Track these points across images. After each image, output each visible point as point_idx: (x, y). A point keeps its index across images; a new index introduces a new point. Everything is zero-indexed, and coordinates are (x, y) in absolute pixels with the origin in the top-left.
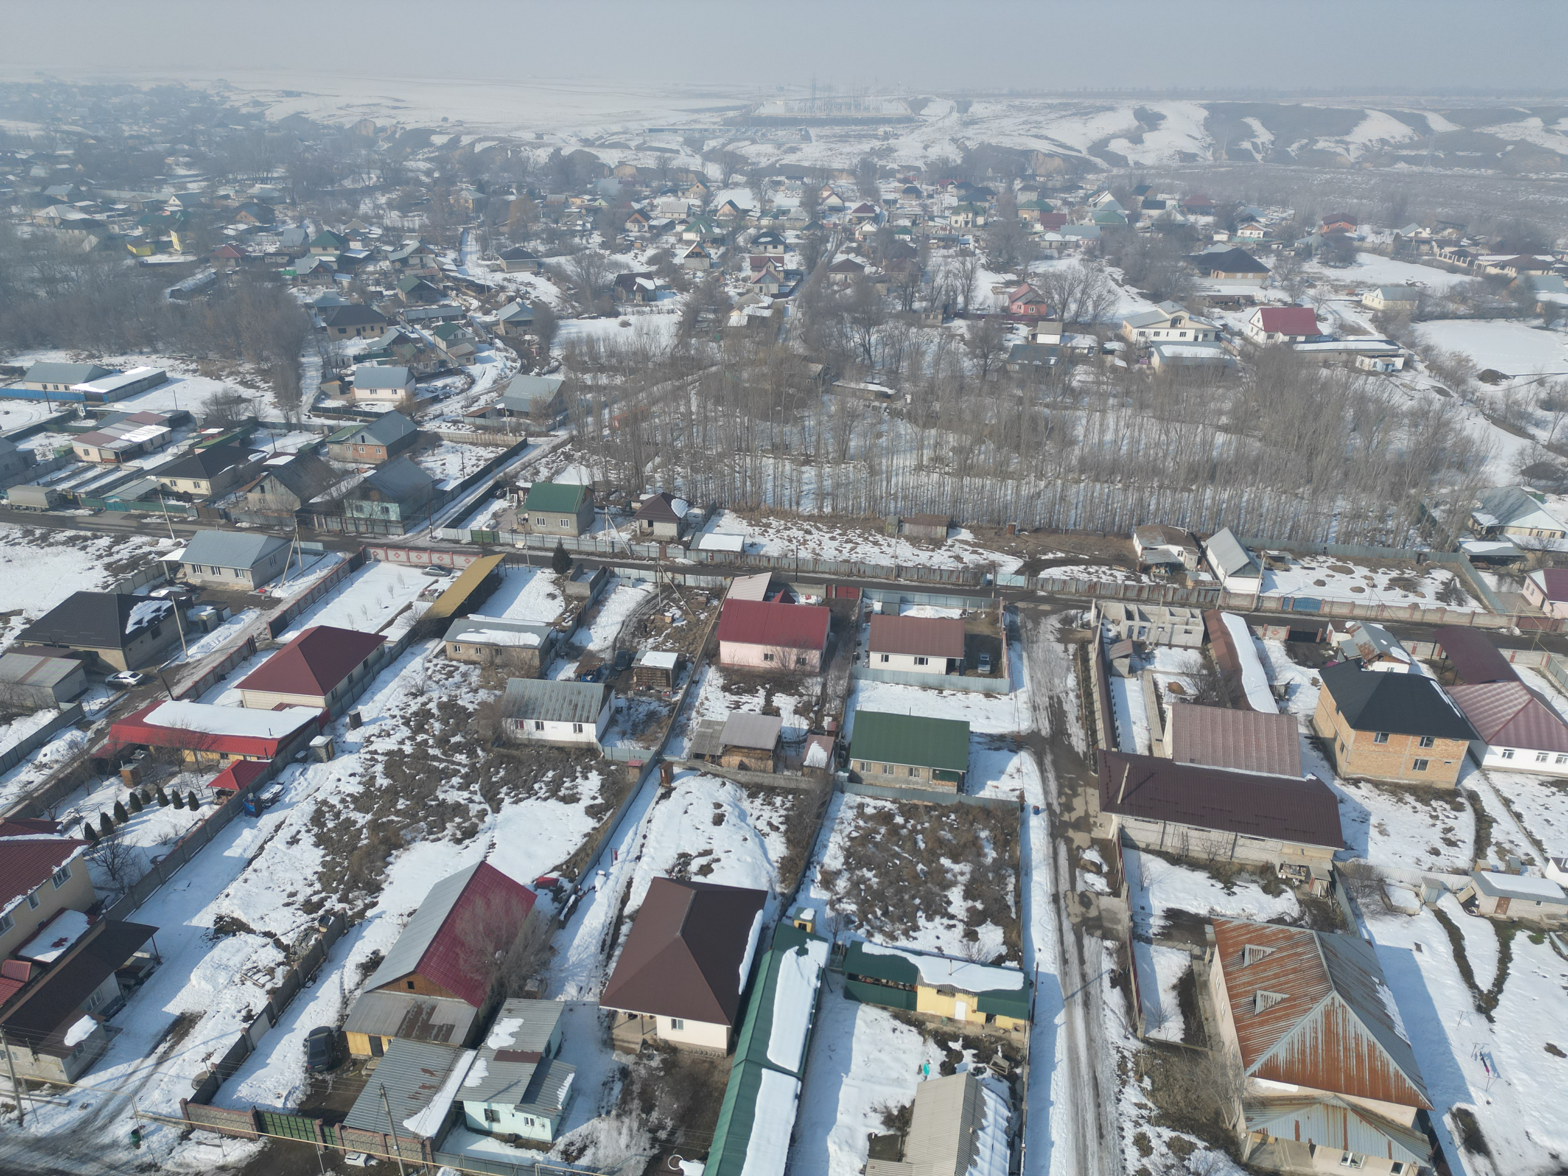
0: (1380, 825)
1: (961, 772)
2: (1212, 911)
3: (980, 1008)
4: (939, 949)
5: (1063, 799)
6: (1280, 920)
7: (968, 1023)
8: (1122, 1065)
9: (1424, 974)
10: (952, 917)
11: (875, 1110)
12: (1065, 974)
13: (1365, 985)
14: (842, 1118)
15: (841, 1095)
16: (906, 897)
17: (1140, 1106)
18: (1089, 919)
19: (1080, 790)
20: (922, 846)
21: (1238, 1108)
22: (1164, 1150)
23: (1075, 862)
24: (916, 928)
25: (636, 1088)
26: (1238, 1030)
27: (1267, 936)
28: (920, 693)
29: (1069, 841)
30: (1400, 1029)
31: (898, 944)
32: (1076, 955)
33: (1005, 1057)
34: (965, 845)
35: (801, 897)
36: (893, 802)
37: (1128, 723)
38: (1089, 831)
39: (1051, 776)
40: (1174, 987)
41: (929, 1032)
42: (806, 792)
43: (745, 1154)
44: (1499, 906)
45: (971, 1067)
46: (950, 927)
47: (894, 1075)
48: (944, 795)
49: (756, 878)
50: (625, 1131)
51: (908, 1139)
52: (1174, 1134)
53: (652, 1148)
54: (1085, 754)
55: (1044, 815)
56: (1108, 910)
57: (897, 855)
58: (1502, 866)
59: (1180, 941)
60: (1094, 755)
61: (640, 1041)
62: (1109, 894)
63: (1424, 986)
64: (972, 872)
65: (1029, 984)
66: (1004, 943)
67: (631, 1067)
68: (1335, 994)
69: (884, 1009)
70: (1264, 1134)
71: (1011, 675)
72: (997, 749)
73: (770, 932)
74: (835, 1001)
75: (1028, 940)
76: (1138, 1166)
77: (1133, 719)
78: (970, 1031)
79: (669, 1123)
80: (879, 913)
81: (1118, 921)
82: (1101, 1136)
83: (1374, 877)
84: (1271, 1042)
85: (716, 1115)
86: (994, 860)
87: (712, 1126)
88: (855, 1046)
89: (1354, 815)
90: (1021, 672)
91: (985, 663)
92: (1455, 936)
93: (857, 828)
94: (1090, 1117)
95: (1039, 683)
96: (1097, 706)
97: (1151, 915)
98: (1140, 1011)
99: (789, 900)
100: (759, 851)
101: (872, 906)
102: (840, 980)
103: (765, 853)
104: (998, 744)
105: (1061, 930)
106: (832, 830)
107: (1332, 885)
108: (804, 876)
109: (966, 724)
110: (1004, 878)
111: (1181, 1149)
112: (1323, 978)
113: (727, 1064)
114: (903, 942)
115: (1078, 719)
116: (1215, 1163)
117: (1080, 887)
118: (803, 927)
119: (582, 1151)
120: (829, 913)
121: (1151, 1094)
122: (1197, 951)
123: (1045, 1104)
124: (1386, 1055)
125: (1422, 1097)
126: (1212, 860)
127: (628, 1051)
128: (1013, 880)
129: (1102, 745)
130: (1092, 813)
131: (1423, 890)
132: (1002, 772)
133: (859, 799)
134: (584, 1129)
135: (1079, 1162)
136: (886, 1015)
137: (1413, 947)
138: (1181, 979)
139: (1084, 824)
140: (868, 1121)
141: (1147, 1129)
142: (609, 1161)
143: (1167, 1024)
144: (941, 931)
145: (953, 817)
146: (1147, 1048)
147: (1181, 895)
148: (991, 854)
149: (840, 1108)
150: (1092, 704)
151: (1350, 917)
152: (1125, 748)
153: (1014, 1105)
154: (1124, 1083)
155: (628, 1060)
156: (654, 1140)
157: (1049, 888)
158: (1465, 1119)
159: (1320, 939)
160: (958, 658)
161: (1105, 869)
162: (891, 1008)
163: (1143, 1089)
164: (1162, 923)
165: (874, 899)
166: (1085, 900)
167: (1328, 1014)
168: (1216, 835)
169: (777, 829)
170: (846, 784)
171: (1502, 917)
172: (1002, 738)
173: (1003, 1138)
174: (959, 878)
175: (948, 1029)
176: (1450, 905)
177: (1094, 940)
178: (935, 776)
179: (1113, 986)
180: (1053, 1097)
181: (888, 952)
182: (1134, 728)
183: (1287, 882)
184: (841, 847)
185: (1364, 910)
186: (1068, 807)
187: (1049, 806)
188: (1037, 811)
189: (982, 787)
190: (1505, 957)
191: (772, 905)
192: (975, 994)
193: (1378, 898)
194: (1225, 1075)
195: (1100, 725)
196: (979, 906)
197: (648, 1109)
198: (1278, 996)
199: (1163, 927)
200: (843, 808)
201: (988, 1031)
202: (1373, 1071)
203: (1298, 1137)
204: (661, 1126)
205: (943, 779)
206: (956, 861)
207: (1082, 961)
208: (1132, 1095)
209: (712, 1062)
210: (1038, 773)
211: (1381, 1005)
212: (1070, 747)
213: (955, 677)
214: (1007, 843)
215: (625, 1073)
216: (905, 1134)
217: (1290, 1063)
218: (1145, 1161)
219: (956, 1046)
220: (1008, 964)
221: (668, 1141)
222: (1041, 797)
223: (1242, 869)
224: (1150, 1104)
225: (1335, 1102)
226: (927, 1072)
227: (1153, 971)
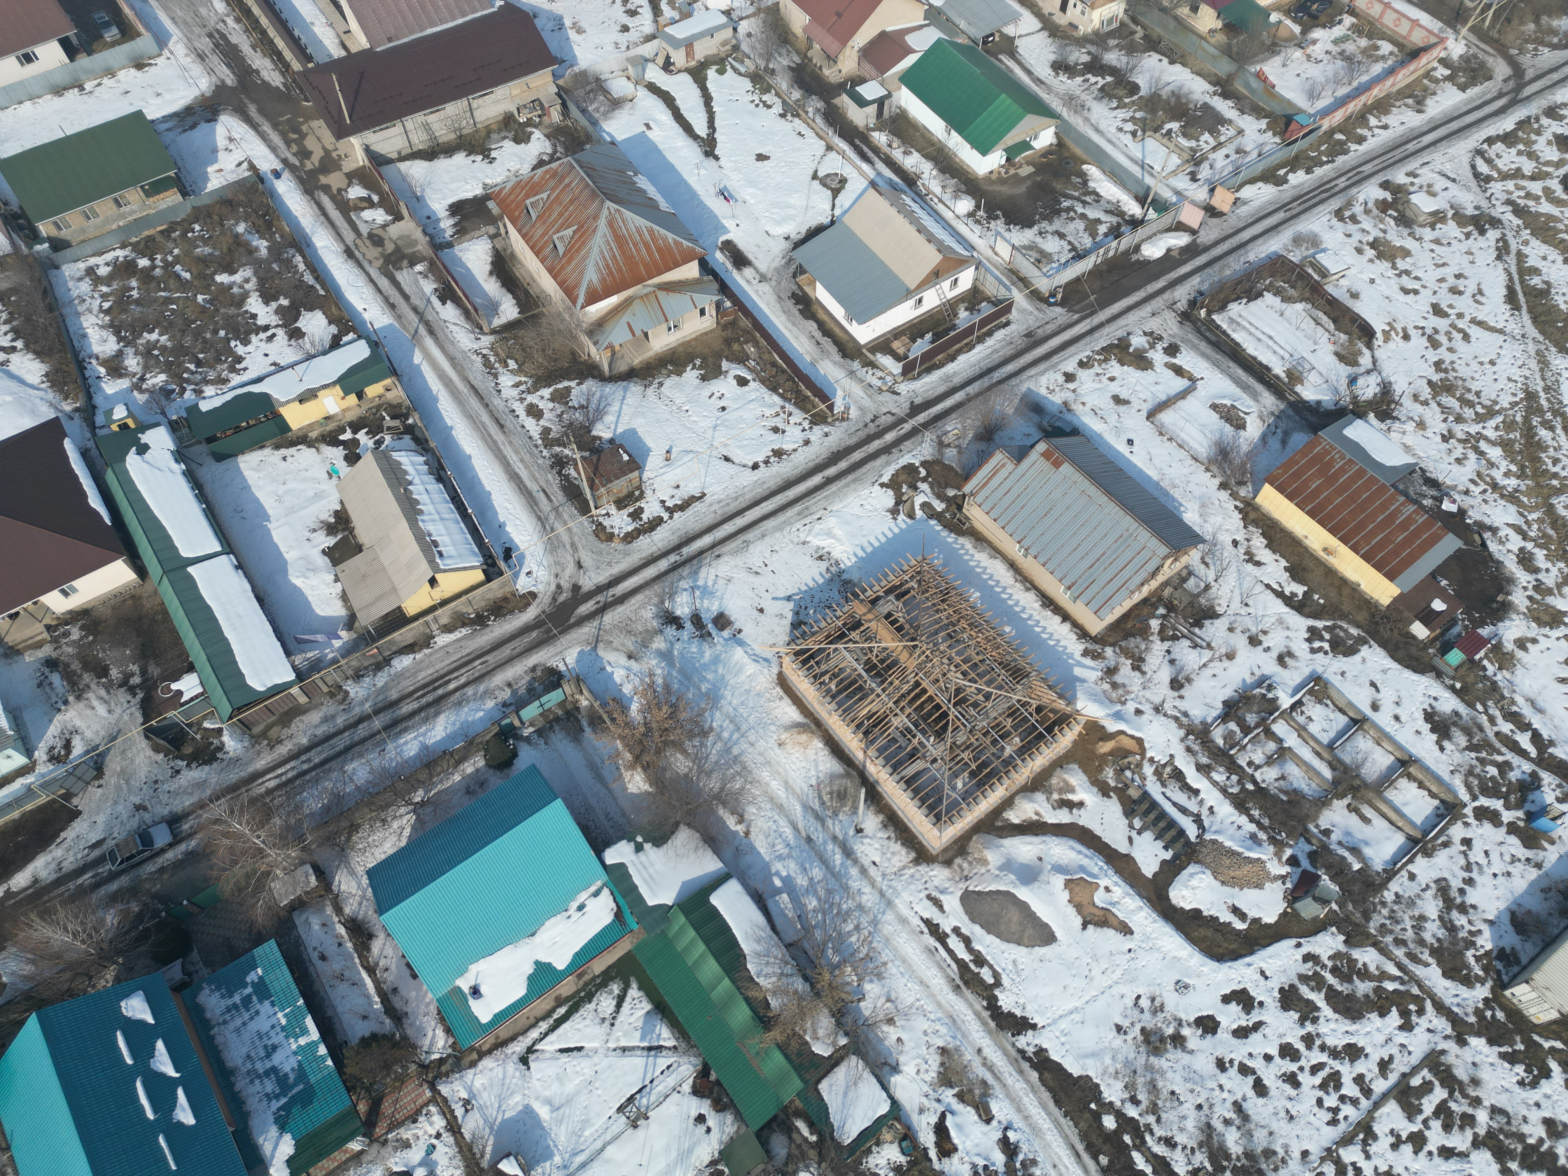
0: (574, 24)
1: (171, 173)
2: (485, 187)
3: (347, 393)
4: (274, 364)
5: (295, 148)
6: (541, 163)
7: (344, 411)
8: (487, 364)
9: (661, 147)
10: (266, 328)
11: (314, 531)
12: (399, 317)
13: (625, 183)
14: (289, 556)
15: (276, 539)
16: (208, 336)
17: (517, 385)
18: (390, 255)
19: (304, 128)
20: (187, 276)
21: (585, 339)
22: (551, 405)
23: (346, 207)
24: (240, 359)
25: (76, 666)
26: (555, 278)
27: (538, 184)
28: (56, 103)
29: (326, 189)
30: (664, 205)
31: (233, 383)
32: (398, 295)
33: (393, 417)
34: (229, 249)
35: (98, 400)
36: (123, 247)
37: (307, 27)
38: (339, 168)
39: (266, 127)
40: (491, 273)
41: (317, 440)
42: (14, 291)
43: (226, 639)
44: (687, 55)
45: (371, 444)
46: (271, 338)
47: (311, 493)
48: (172, 209)
49: (33, 412)
50: (95, 703)
51: (356, 532)
52: (551, 389)
53: (134, 695)
54: (285, 85)
55: (286, 175)
56: (401, 237)
57: (168, 301)
58: (676, 15)
59: (474, 230)
60: (294, 81)
61: (44, 629)
62: (393, 222)
63: (664, 158)
64: (255, 273)
65: (374, 345)
66: (330, 323)
67: (54, 655)
68: (608, 203)
69: (262, 447)
70: (611, 347)
71: (148, 28)
72: (193, 127)
73: (94, 452)
74: (211, 471)
75: (349, 307)
76: (539, 429)
77: (308, 20)
78: (351, 416)
79: (134, 668)
80: (192, 367)
81: (415, 243)
82: (502, 426)
83: (591, 79)
84: (582, 273)
85: (174, 632)
86: (269, 248)
87: (177, 640)
88: (258, 494)
89: (551, 25)
90: (156, 18)
91: (107, 25)
92: (668, 100)
93: (104, 297)
94: (485, 418)
95: (185, 22)
96: (264, 21)
97: (439, 220)
98: (476, 310)
99: (88, 412)
100: (13, 385)
101: (180, 365)
102: (202, 449)
103: (21, 381)
104: (190, 121)
105: (372, 280)
106: (78, 314)
107: (564, 105)
108: (85, 379)
109: (139, 115)
110: (289, 261)
111: (561, 397)
112: (594, 195)
113: (149, 587)
114: (236, 380)
115: (254, 47)
116: (589, 390)
117: (364, 230)
118: (124, 427)
119: (68, 746)
120: (141, 398)
121: (520, 371)
122: (492, 230)
123: (446, 432)
124: (663, 231)
125: (698, 249)
126: (460, 137)
127: (39, 645)
128: (299, 259)
129: (296, 66)
130: (330, 147)
131: (631, 71)
132: (215, 150)
133: (82, 266)
134: (54, 730)
135: (496, 456)
136: (267, 451)
137: (644, 128)
138: (492, 263)
139: (330, 164)
140: (314, 542)
141: (531, 399)
142: (102, 733)
143: (502, 308)
144: (265, 347)
145: (197, 227)
146: (497, 337)
147: (453, 186)
148: (262, 245)
149: (283, 549)
150: (257, 21)
151: (590, 129)
152: (321, 59)
153: (424, 449)
154: (496, 376)
155: (47, 651)
156: (132, 690)
157: (338, 248)
158: (730, 248)
159: (577, 161)
160: (71, 33)
161: (375, 198)
162: (268, 443)
163: (511, 371)
164: (451, 222)
165: (177, 357)
166: (376, 240)
167: (611, 224)
168: (453, 109)
169: (13, 349)
170: (54, 256)
171: (693, 63)
172: (188, 111)
173: (430, 479)
174: (247, 286)
175: (331, 426)
176: (653, 73)
177: (405, 272)
178: (148, 194)
179: (444, 303)
180: (449, 423)
181: (229, 396)
182: (316, 29)
183: (529, 123)
184: (102, 327)
185: (597, 115)
186: (305, 154)
187: (285, 161)
188: (277, 175)
189: (206, 179)
190: (707, 99)
191: (75, 426)
192: (334, 383)
193: (602, 98)
194: (563, 320)
195: (280, 44)
196: (285, 302)
197: (102, 671)
198: (569, 232)
199: (455, 225)
200: (71, 284)
201: (365, 407)
202: (659, 249)
203: (634, 334)
204: (128, 676)
205: (158, 192)
206: (233, 272)
207: (406, 298)
208: (506, 380)
209: (133, 597)
210: (252, 132)
211: (643, 192)
212: (266, 84)
213: (84, 61)
214: (269, 225)
215: (51, 664)
216: (351, 531)
217: (603, 280)
218: (542, 422)
219: (347, 436)
220: (345, 339)
221: (144, 681)
222: (272, 157)
223: (489, 131)
224: (523, 379)
225: (645, 291)
226: (337, 472)
227: (468, 269)
